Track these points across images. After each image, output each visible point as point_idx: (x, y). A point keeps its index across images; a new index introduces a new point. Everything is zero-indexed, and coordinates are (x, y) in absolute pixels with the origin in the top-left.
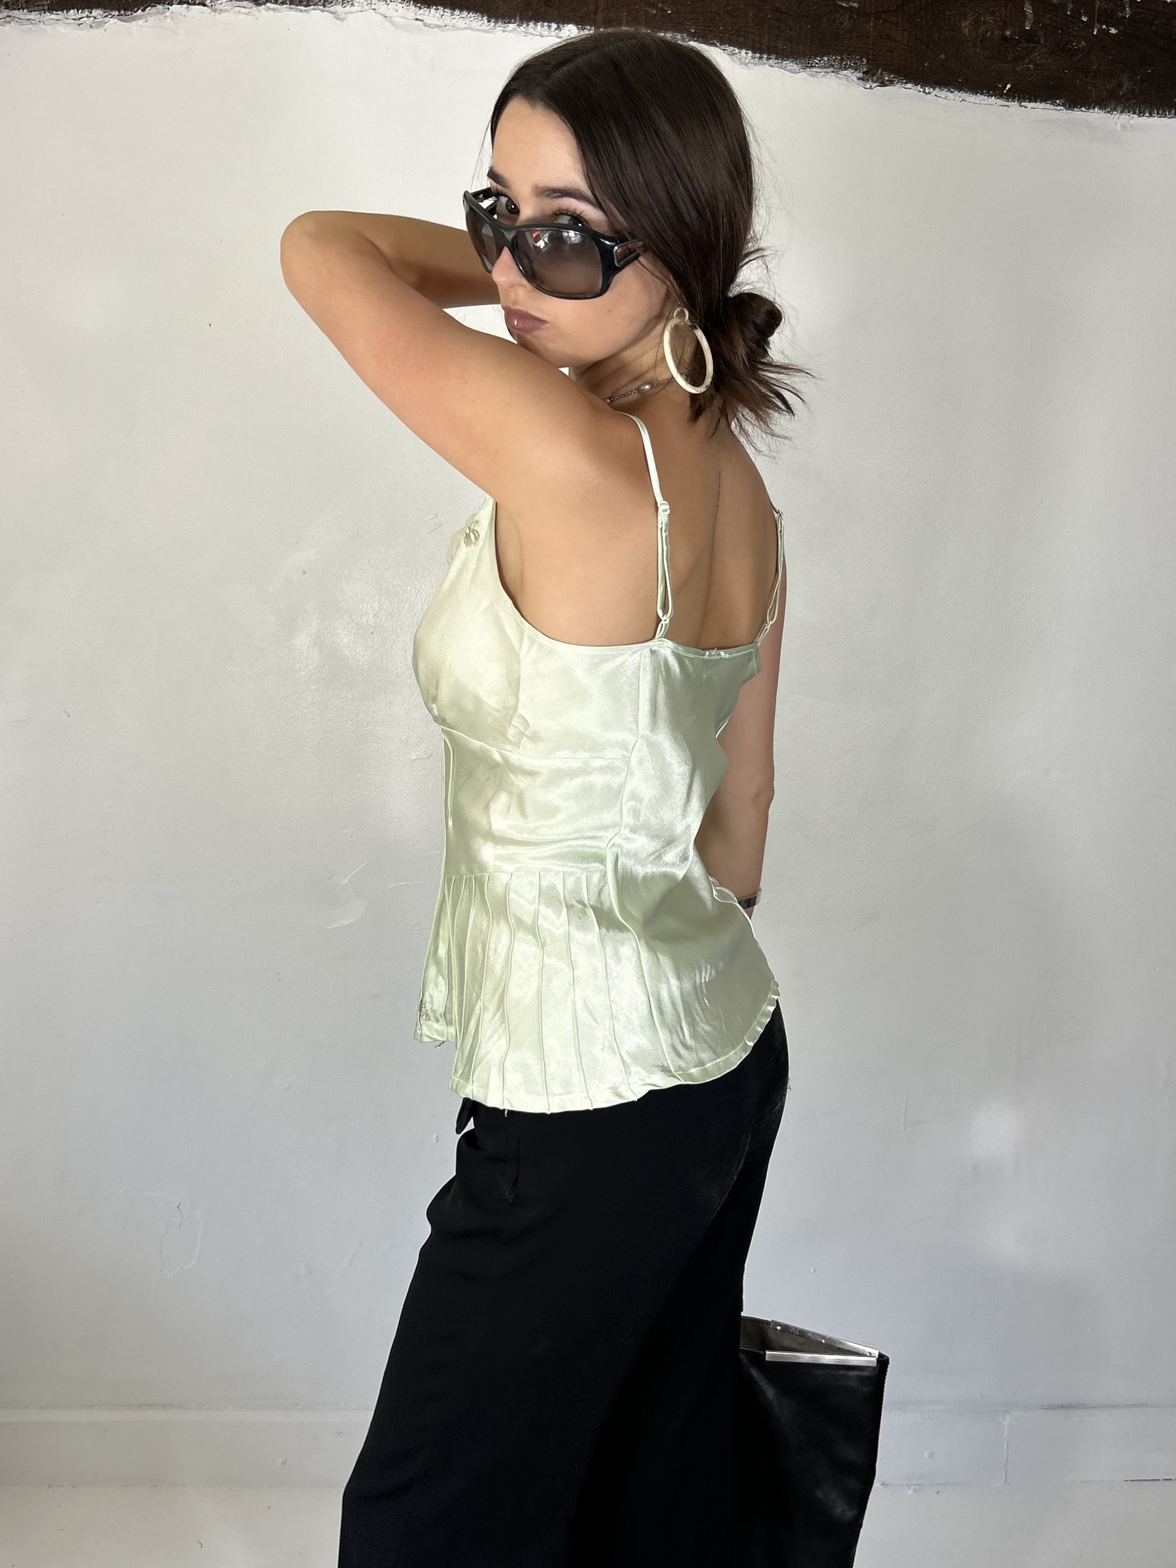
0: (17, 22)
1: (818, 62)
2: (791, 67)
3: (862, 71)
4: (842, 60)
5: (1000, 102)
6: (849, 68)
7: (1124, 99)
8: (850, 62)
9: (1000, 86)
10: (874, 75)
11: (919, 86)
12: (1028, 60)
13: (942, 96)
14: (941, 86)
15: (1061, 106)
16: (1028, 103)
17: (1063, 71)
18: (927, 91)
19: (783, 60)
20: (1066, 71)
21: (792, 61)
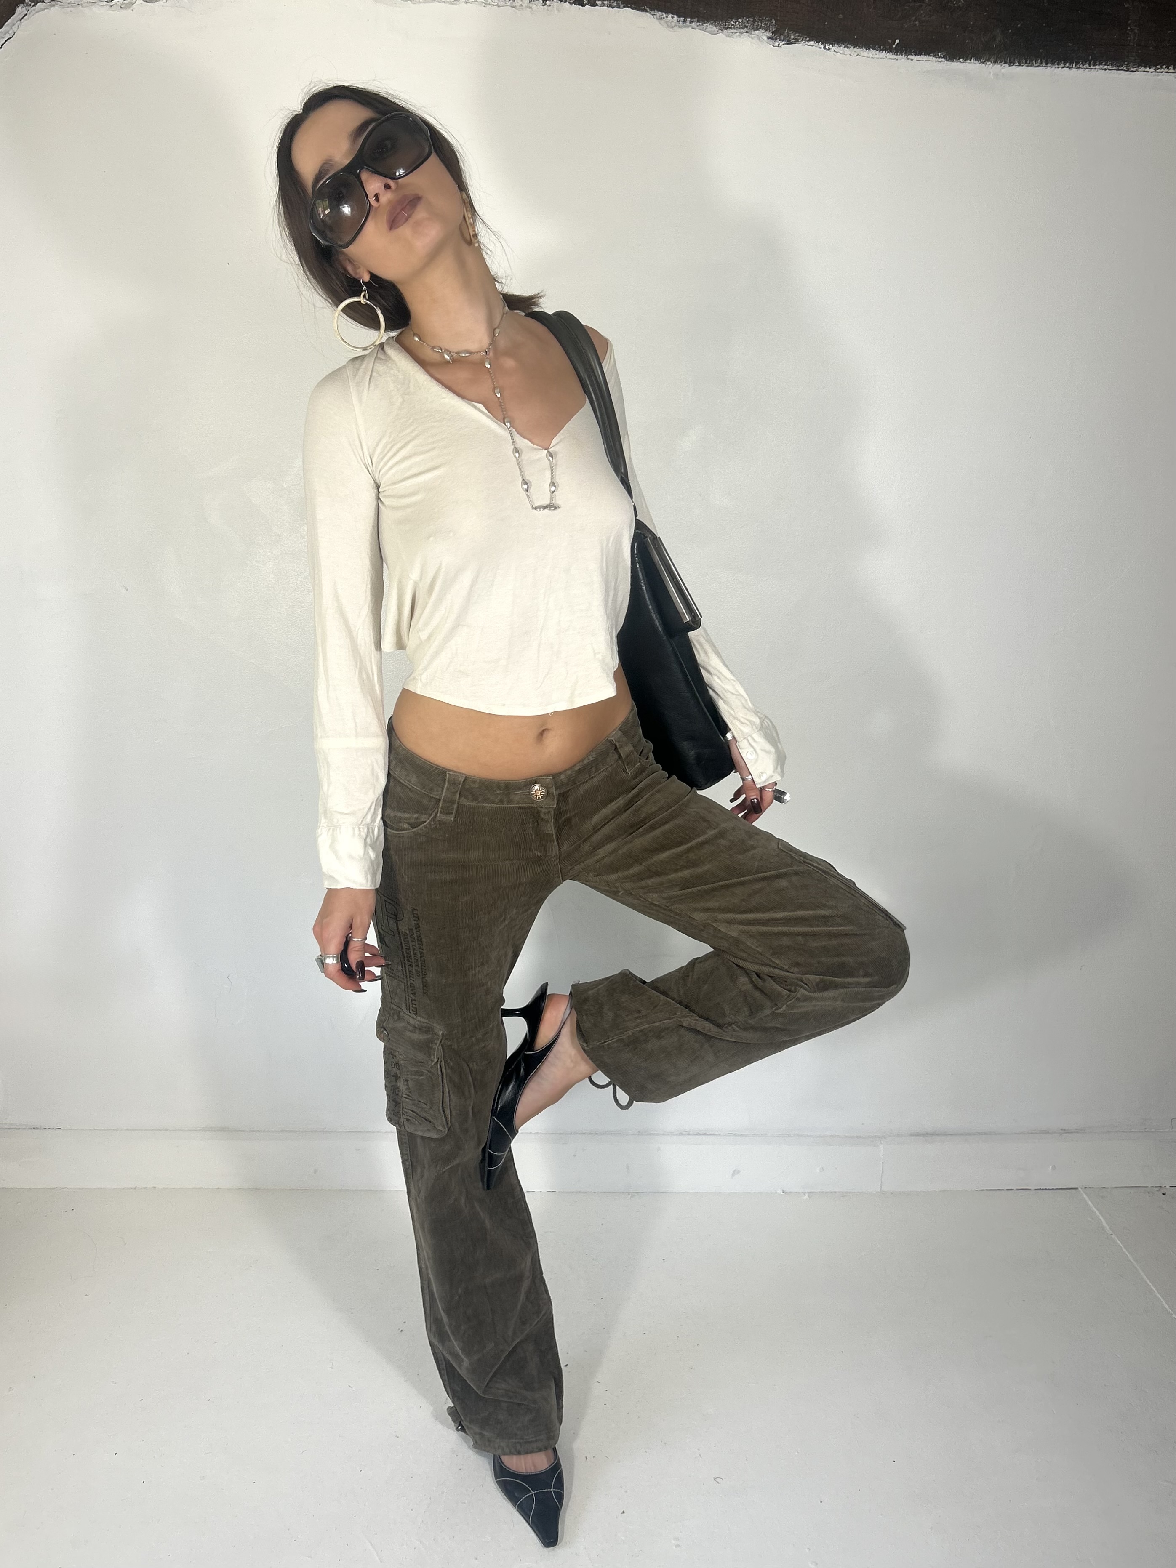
0: (60, 5)
1: (734, 24)
2: (710, 29)
3: (771, 31)
4: (754, 21)
5: (890, 55)
6: (759, 28)
7: (997, 51)
8: (761, 23)
9: (890, 41)
10: (781, 34)
11: (821, 43)
12: (915, 17)
13: (840, 51)
14: (839, 43)
15: (942, 58)
16: (914, 56)
17: (945, 27)
18: (827, 47)
19: (704, 21)
20: (947, 27)
21: (712, 24)
